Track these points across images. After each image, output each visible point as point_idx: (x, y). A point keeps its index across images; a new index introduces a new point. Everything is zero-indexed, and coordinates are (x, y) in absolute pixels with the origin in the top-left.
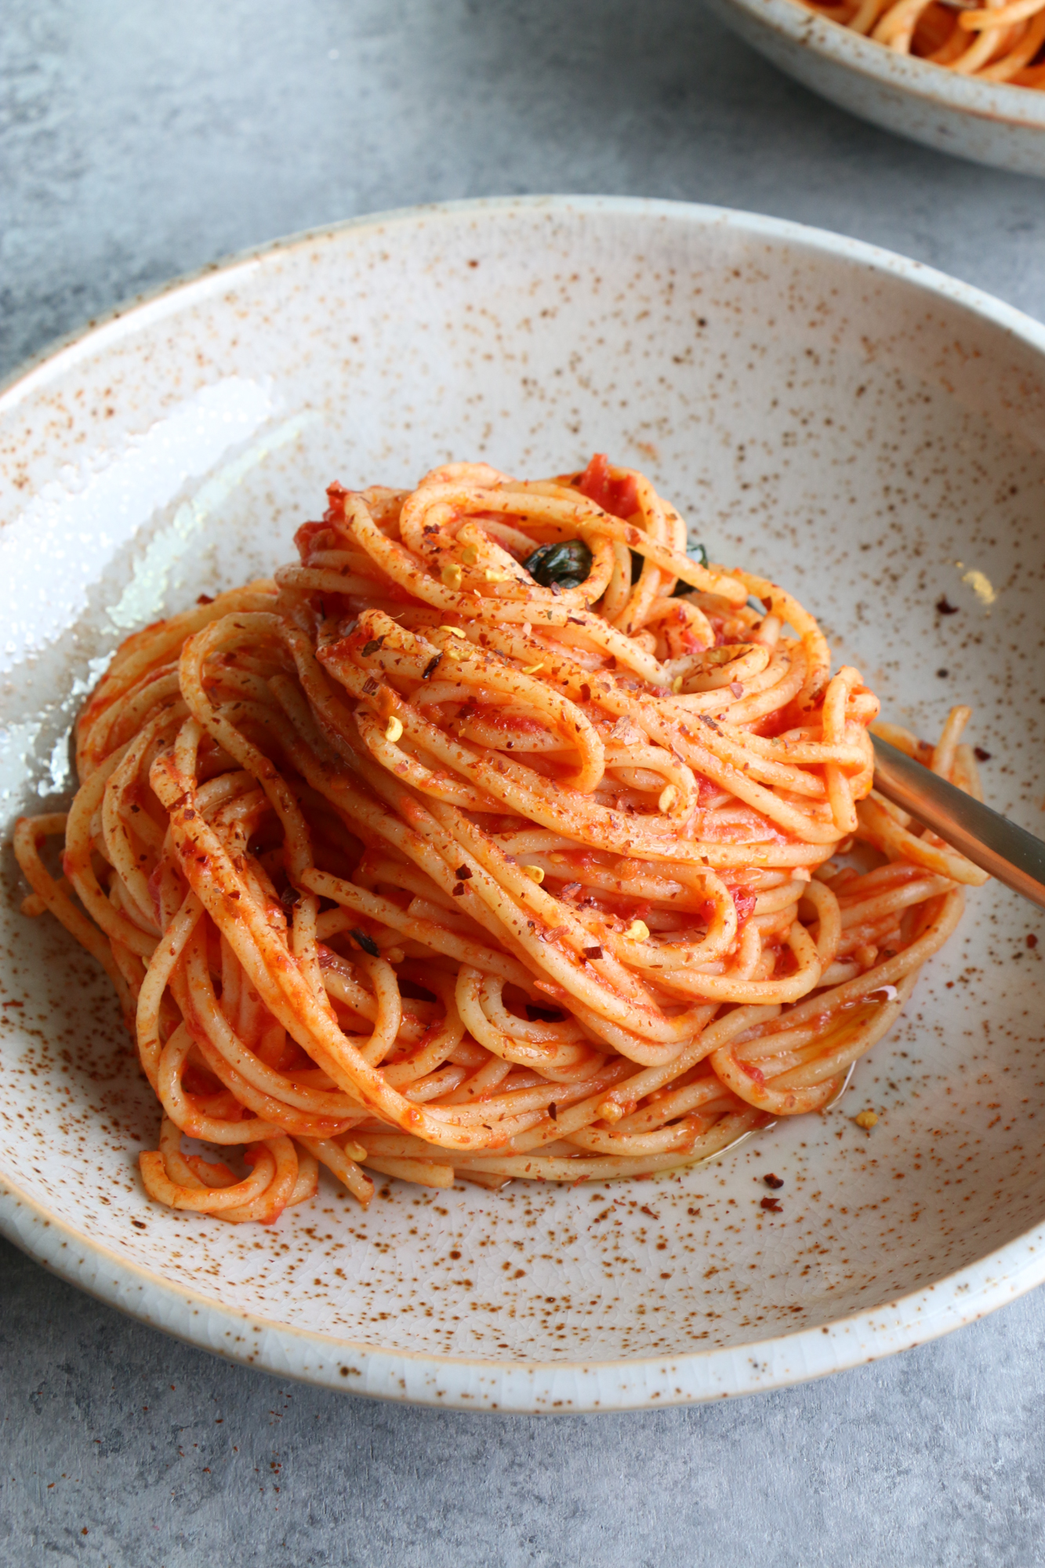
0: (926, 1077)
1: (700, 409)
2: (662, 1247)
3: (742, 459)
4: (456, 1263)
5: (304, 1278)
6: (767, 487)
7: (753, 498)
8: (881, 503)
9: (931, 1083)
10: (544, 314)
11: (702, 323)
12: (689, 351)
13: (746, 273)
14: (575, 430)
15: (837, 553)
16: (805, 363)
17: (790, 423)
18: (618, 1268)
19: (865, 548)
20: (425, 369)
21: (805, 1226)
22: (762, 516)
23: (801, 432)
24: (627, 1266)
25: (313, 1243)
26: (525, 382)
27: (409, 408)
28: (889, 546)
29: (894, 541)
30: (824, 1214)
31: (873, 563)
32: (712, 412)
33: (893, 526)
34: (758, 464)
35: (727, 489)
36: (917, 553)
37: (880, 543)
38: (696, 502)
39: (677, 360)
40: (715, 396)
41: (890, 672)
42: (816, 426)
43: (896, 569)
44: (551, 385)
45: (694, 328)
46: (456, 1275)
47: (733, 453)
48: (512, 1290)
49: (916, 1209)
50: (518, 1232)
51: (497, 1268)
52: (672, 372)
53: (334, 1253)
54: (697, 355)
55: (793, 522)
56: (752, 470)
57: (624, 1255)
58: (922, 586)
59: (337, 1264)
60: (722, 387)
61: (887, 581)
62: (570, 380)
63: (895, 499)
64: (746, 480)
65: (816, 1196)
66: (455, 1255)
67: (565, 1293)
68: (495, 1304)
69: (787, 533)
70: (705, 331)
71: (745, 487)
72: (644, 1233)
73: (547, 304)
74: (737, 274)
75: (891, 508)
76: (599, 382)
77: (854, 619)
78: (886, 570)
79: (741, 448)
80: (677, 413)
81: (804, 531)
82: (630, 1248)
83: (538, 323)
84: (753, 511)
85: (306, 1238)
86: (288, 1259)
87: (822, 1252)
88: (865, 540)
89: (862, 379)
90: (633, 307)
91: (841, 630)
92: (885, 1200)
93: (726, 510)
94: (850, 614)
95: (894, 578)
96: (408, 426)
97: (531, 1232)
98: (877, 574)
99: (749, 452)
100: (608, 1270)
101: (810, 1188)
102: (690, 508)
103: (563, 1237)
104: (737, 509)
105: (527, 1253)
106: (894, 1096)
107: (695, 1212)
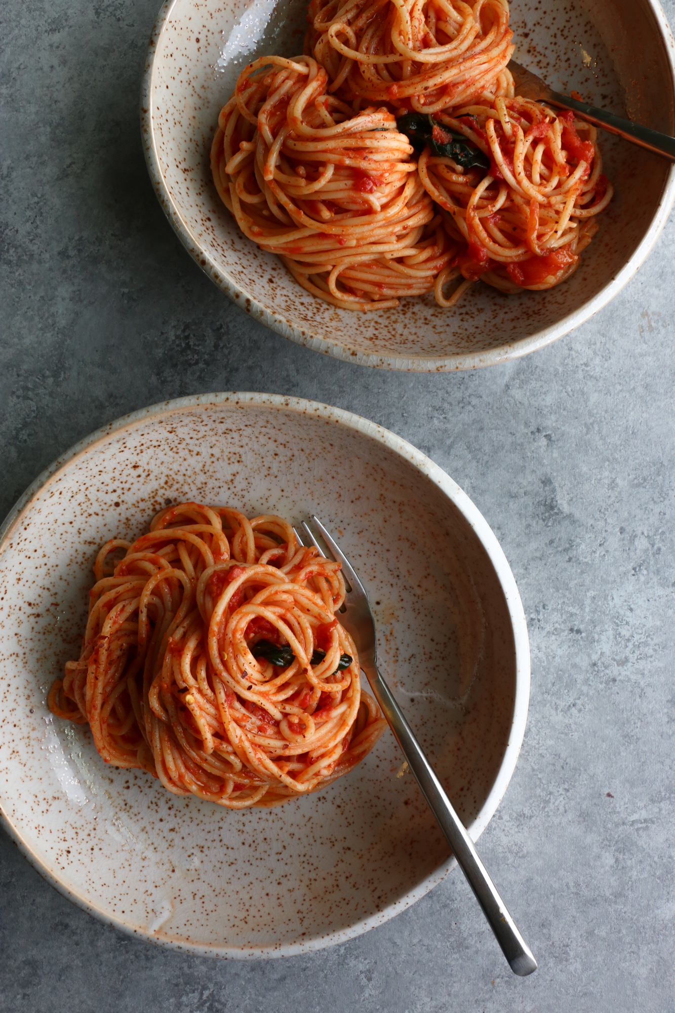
0: (281, 818)
2: (170, 809)
6: (425, 593)
7: (418, 591)
8: (448, 634)
9: (281, 821)
15: (423, 633)
19: (432, 640)
21: (208, 836)
22: (415, 599)
24: (156, 808)
27: (338, 473)
28: (438, 647)
29: (441, 648)
31: (430, 647)
32: (430, 557)
33: (445, 643)
36: (443, 659)
37: (437, 644)
43: (433, 656)
46: (111, 776)
49: (234, 862)
51: (123, 782)
55: (421, 610)
57: (159, 804)
58: (434, 669)
61: (427, 656)
65: (220, 828)
67: (132, 805)
69: (417, 612)
71: (419, 586)
72: (170, 800)
75: (450, 639)
77: (408, 657)
78: (431, 653)
81: (422, 616)
84: (414, 595)
87: (202, 851)
88: (434, 638)
91: (400, 658)
92: (232, 849)
93: (408, 587)
94: (408, 655)
95: (430, 658)
96: (333, 477)
97: (142, 776)
98: (427, 651)
100: (150, 805)
101: (221, 824)
102: (398, 576)
103: (149, 784)
104: (411, 590)
105: (136, 782)
106: (268, 816)
107: (187, 805)
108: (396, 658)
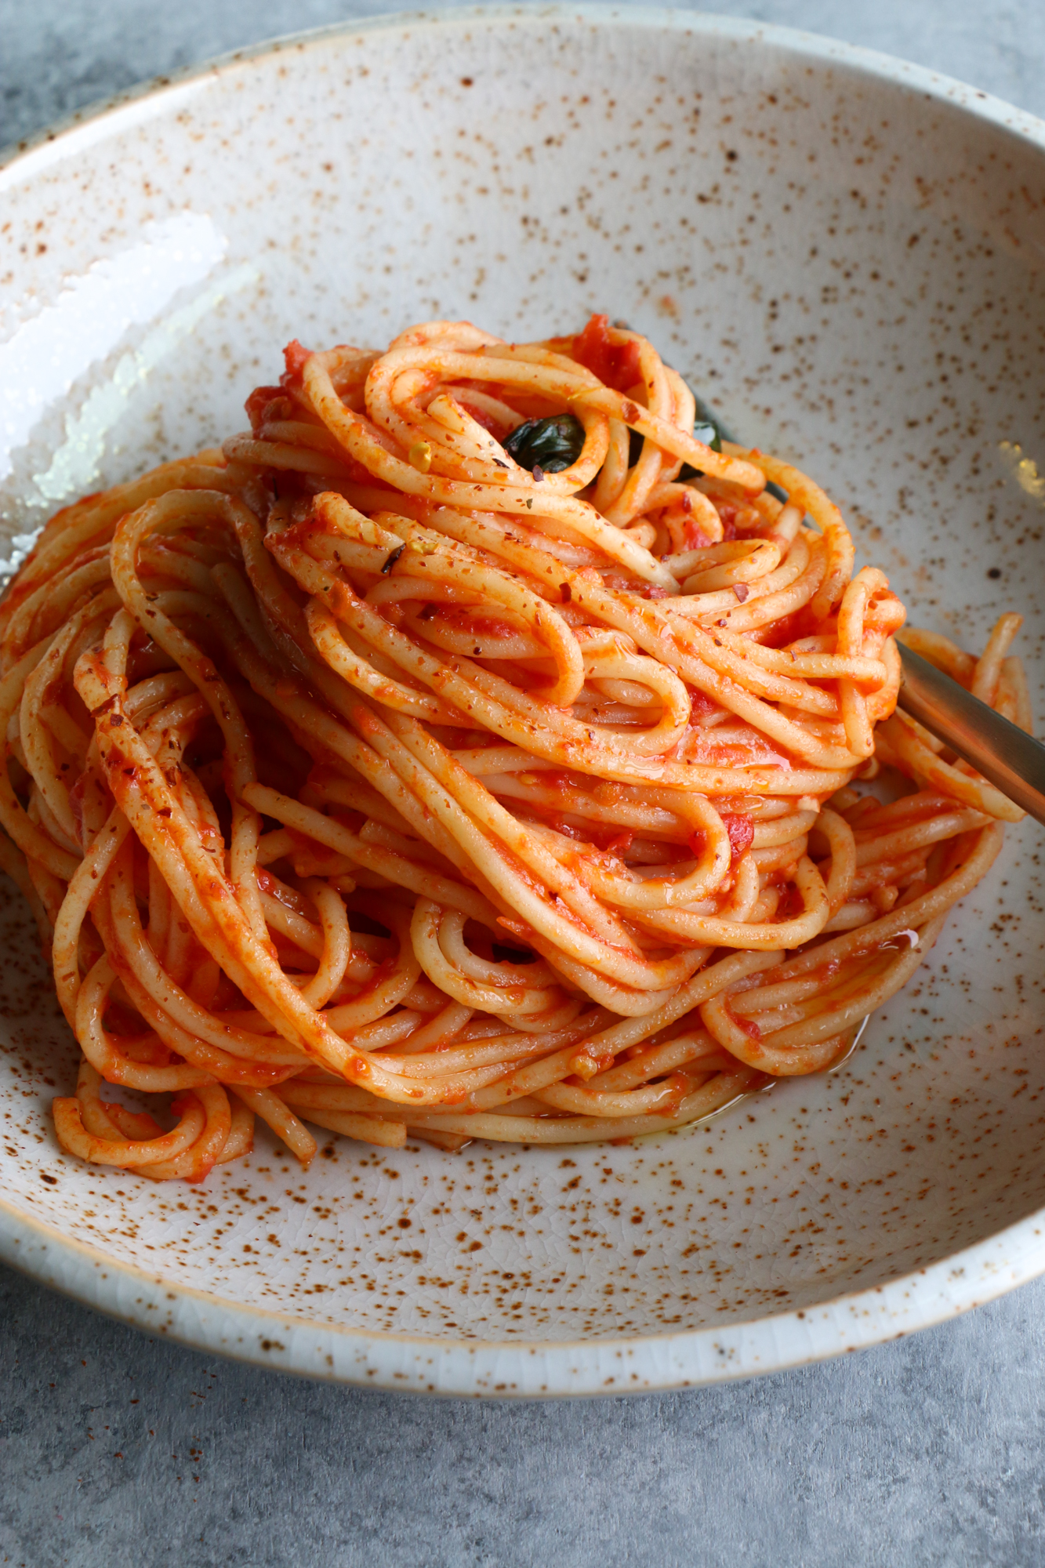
0: (947, 1038)
1: (728, 257)
2: (637, 1220)
3: (774, 316)
4: (404, 1232)
5: (233, 1243)
6: (802, 351)
7: (785, 362)
8: (933, 372)
9: (952, 1044)
10: (549, 141)
11: (732, 156)
12: (716, 189)
13: (783, 99)
14: (582, 279)
15: (880, 431)
16: (849, 207)
17: (831, 276)
18: (586, 1242)
19: (912, 424)
20: (409, 204)
21: (800, 1202)
22: (794, 384)
23: (844, 286)
24: (597, 1241)
25: (245, 1206)
26: (525, 221)
27: (389, 249)
28: (939, 423)
29: (946, 418)
30: (823, 1189)
31: (921, 443)
32: (741, 261)
33: (945, 400)
34: (793, 323)
35: (755, 350)
36: (972, 432)
37: (930, 419)
38: (720, 367)
39: (702, 199)
40: (745, 242)
41: (934, 570)
42: (861, 280)
43: (947, 449)
44: (555, 225)
45: (723, 162)
46: (404, 1245)
47: (764, 309)
48: (466, 1264)
49: (925, 1186)
50: (476, 1200)
51: (451, 1240)
52: (695, 212)
53: (267, 1217)
54: (726, 193)
55: (830, 392)
56: (784, 331)
57: (595, 1228)
58: (976, 472)
59: (271, 1229)
60: (753, 232)
61: (936, 464)
62: (577, 220)
63: (948, 368)
64: (778, 341)
65: (814, 1168)
66: (405, 1223)
67: (525, 1270)
68: (446, 1279)
69: (823, 404)
70: (735, 166)
71: (777, 349)
72: (618, 1204)
73: (552, 130)
74: (773, 100)
75: (944, 379)
76: (611, 223)
77: (896, 508)
78: (935, 451)
79: (774, 304)
80: (701, 263)
81: (842, 402)
82: (601, 1221)
83: (541, 152)
84: (785, 378)
85: (237, 1200)
86: (215, 1222)
87: (816, 1232)
88: (912, 416)
89: (915, 227)
90: (652, 135)
91: (880, 520)
92: (892, 1175)
93: (754, 376)
94: (890, 502)
95: (944, 461)
96: (388, 270)
97: (490, 1200)
98: (924, 455)
99: (783, 309)
100: (575, 1244)
101: (808, 1159)
102: (713, 373)
103: (527, 1207)
104: (766, 375)
105: (486, 1223)
106: (910, 1058)
107: (677, 1183)
108: (869, 528)
